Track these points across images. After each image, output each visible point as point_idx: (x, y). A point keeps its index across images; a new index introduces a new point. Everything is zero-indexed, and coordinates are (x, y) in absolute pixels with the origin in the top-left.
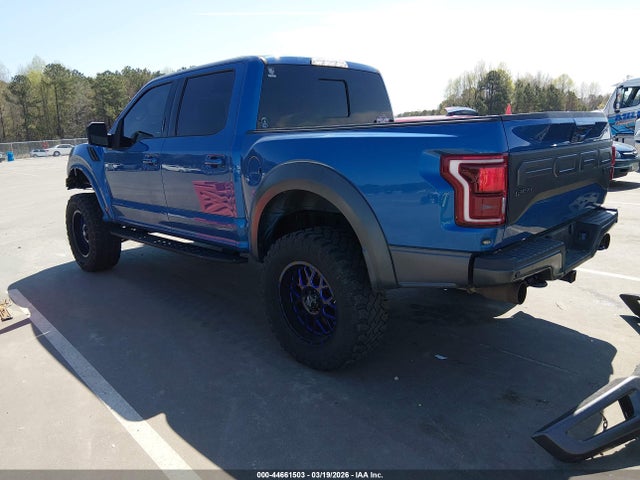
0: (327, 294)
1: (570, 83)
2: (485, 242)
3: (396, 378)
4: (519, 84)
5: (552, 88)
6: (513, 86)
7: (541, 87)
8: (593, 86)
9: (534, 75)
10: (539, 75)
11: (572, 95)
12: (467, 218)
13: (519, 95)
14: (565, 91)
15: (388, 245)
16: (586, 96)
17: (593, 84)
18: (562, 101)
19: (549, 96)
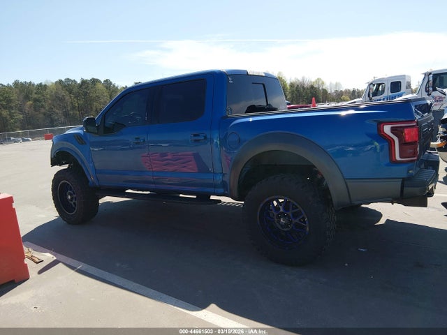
0: (295, 215)
1: (323, 83)
2: (410, 172)
3: (346, 265)
4: (292, 85)
5: (312, 87)
6: (288, 87)
7: (305, 86)
8: (337, 84)
9: (300, 79)
10: (303, 80)
11: (325, 91)
12: (398, 158)
13: (292, 92)
14: (321, 88)
15: (345, 179)
16: (333, 91)
17: (336, 83)
18: (320, 95)
19: (311, 93)
